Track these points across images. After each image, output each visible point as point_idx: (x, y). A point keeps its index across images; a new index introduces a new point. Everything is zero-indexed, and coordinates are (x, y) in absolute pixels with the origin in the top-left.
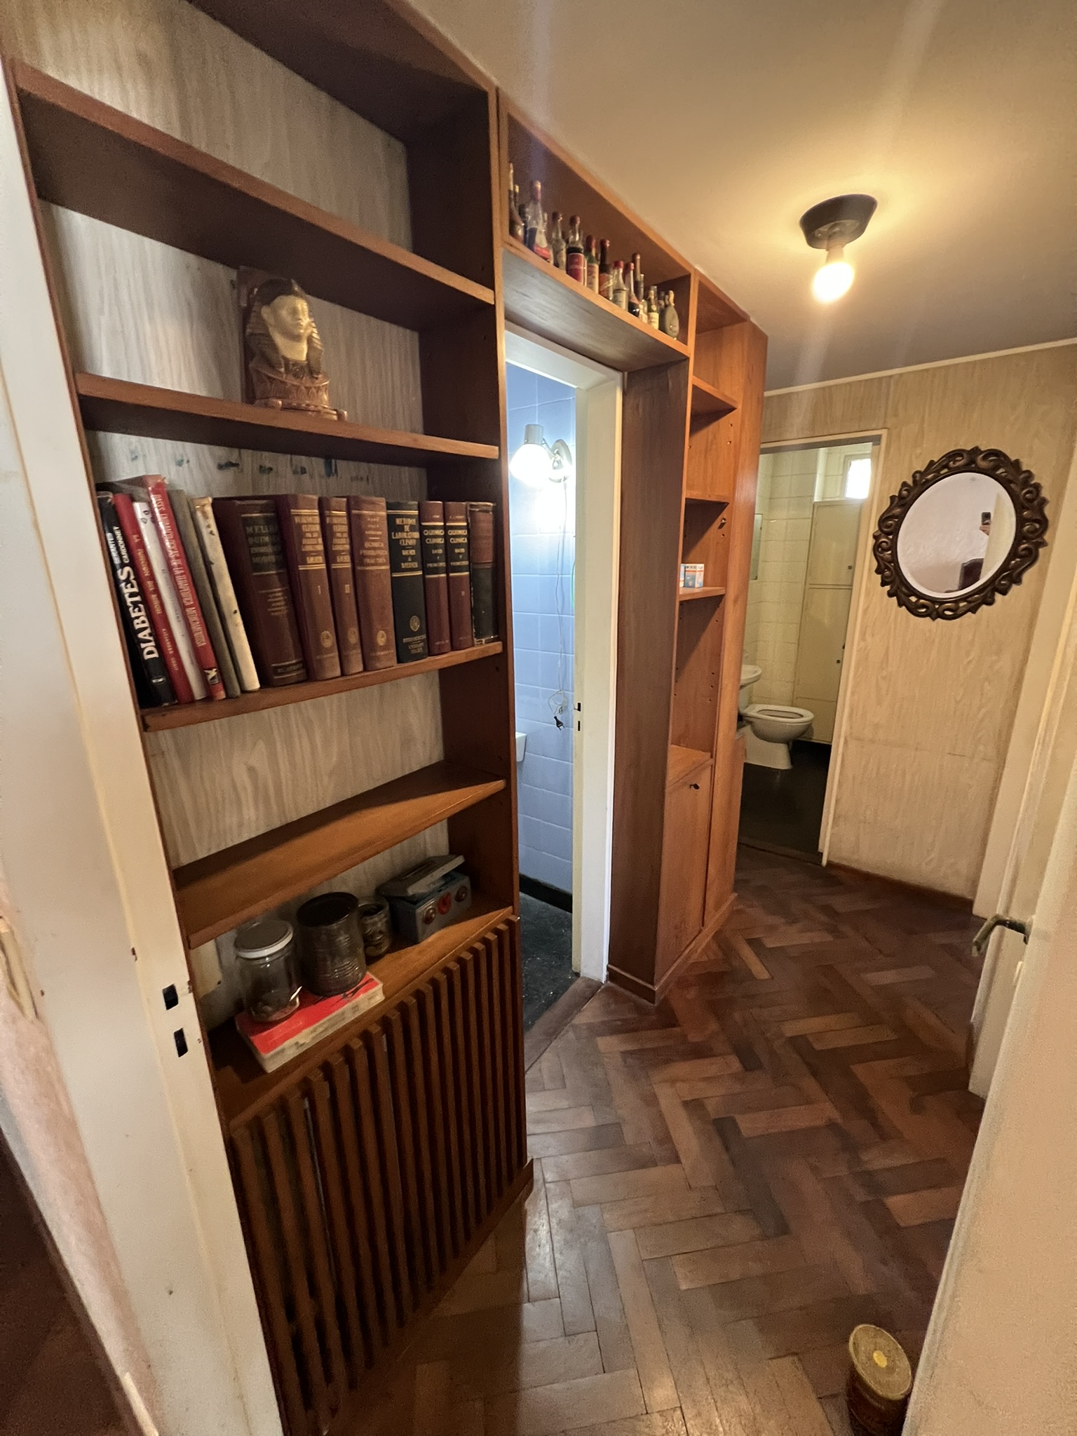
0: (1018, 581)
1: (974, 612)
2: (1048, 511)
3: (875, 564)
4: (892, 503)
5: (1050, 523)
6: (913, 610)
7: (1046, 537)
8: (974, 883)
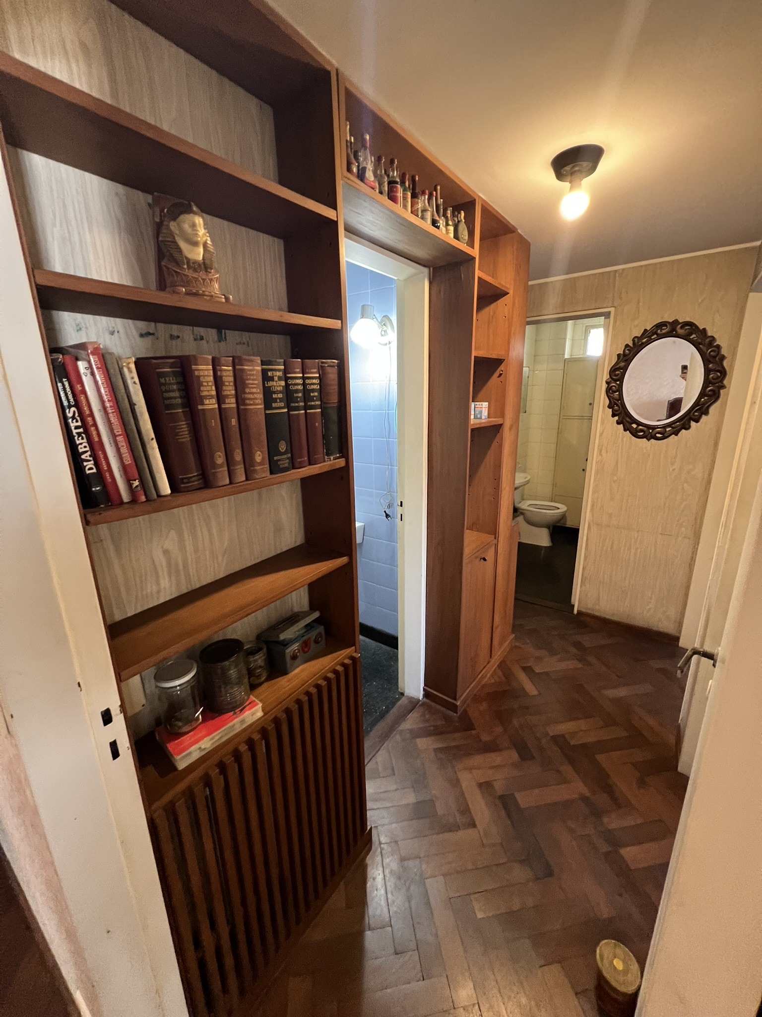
0: (706, 413)
1: (676, 435)
2: (725, 363)
3: (607, 402)
4: (618, 358)
5: (728, 372)
6: (635, 434)
7: (725, 382)
8: (680, 625)
